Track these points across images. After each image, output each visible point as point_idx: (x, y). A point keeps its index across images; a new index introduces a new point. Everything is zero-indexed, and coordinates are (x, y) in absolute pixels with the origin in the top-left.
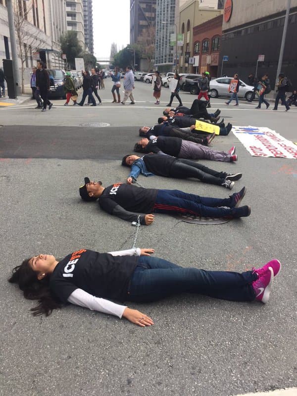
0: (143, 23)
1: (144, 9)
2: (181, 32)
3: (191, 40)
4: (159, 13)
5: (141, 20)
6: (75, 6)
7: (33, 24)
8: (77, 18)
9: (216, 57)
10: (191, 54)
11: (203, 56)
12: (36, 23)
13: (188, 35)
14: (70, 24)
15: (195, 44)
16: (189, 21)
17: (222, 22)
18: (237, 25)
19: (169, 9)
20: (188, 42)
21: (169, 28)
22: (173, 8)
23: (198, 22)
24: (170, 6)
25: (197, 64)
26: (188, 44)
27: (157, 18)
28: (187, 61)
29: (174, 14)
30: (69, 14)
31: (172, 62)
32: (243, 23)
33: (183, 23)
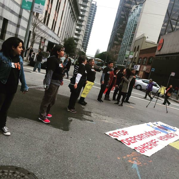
0: (115, 42)
1: (118, 36)
2: (133, 51)
3: (138, 56)
4: (125, 39)
5: (115, 41)
6: (82, 27)
7: (51, 29)
8: (81, 32)
9: (149, 68)
10: (136, 64)
11: (142, 66)
12: (53, 29)
13: (137, 53)
14: (76, 34)
15: (139, 59)
16: (139, 46)
17: (156, 50)
18: (164, 53)
19: (130, 38)
20: (136, 57)
21: (127, 47)
22: (132, 38)
23: (144, 47)
24: (131, 36)
25: (138, 69)
26: (135, 58)
27: (123, 41)
28: (133, 66)
29: (132, 41)
30: (77, 30)
31: (125, 65)
32: (168, 53)
33: (136, 47)
